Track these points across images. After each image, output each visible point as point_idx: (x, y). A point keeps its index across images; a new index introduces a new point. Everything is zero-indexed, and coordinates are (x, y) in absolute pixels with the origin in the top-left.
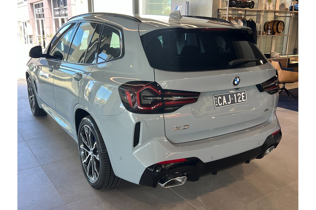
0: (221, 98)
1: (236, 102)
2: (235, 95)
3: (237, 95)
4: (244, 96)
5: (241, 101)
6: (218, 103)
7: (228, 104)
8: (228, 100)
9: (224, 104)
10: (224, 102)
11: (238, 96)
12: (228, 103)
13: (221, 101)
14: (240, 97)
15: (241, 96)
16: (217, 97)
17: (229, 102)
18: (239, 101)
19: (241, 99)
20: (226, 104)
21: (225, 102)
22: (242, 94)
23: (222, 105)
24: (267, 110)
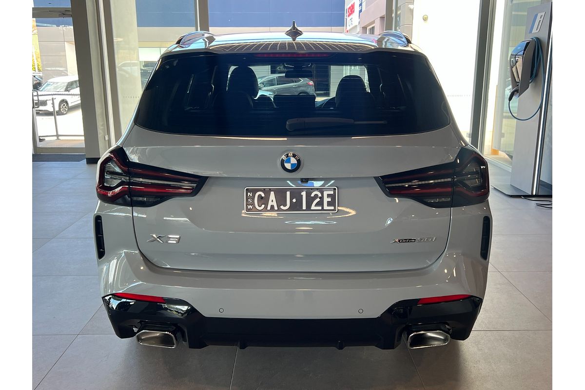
0: (263, 195)
1: (304, 207)
2: (304, 194)
3: (308, 195)
4: (330, 200)
5: (320, 208)
6: (253, 204)
7: (279, 209)
8: (281, 201)
9: (269, 208)
10: (270, 204)
11: (312, 195)
12: (282, 207)
13: (264, 200)
14: (318, 200)
15: (322, 198)
16: (254, 191)
17: (285, 205)
18: (313, 207)
19: (321, 203)
20: (276, 208)
21: (275, 204)
22: (326, 193)
23: (265, 209)
24: (410, 240)
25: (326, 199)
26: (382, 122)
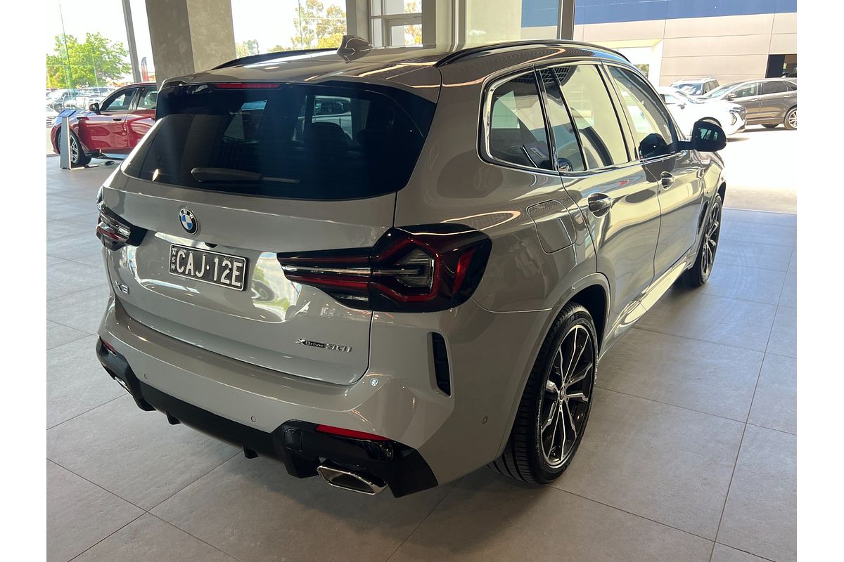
0: (184, 256)
1: (215, 278)
2: (216, 260)
3: (220, 263)
4: (238, 273)
5: (228, 282)
6: (175, 264)
7: (195, 276)
8: (197, 267)
9: (187, 272)
10: (189, 267)
11: (224, 265)
12: (197, 273)
13: (184, 262)
14: (227, 271)
15: (231, 270)
16: (178, 248)
17: (200, 272)
18: (223, 280)
19: (229, 277)
20: (192, 274)
21: (192, 268)
22: (236, 264)
23: (183, 273)
24: (317, 344)
25: (235, 273)
26: (293, 181)
